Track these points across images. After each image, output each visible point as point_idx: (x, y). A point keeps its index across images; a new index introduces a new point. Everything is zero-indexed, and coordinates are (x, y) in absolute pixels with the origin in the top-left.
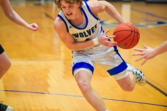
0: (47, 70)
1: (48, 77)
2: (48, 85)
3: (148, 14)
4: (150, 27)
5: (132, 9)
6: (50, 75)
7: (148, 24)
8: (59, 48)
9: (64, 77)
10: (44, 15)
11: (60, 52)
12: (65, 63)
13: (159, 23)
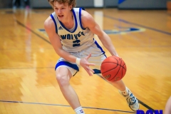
0: (20, 79)
1: (21, 86)
2: (21, 94)
3: (120, 20)
4: (123, 33)
5: (104, 16)
6: (22, 84)
7: (120, 31)
8: (32, 56)
9: (36, 85)
10: (16, 23)
11: (32, 60)
12: (37, 72)
13: (132, 29)
